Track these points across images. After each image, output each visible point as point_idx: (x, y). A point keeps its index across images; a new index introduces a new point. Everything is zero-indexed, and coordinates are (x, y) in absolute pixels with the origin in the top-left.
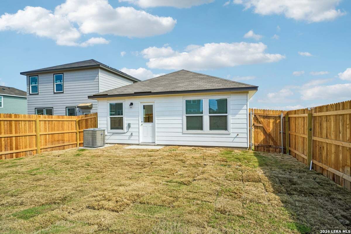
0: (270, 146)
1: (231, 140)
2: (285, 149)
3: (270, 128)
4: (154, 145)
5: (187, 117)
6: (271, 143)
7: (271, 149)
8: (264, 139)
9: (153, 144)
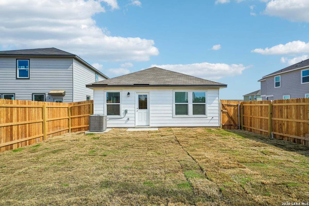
0: (232, 125)
1: (208, 121)
2: (241, 126)
3: (232, 113)
4: (149, 128)
5: (176, 104)
6: (232, 123)
7: (232, 127)
8: (228, 121)
9: (148, 126)
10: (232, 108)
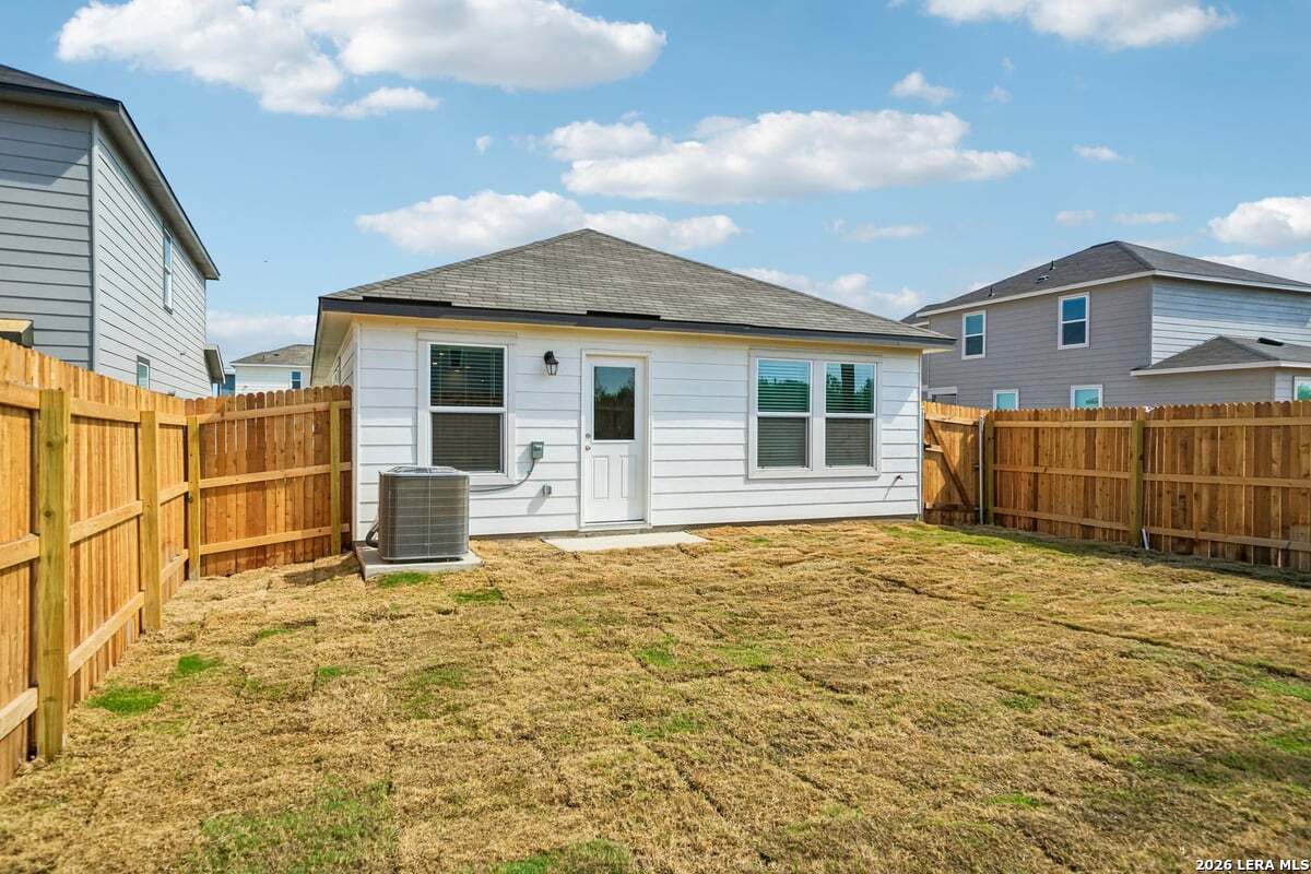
0: (955, 508)
1: (880, 495)
4: (642, 531)
5: (760, 420)
6: (957, 500)
7: (957, 515)
8: (943, 488)
10: (958, 436)
